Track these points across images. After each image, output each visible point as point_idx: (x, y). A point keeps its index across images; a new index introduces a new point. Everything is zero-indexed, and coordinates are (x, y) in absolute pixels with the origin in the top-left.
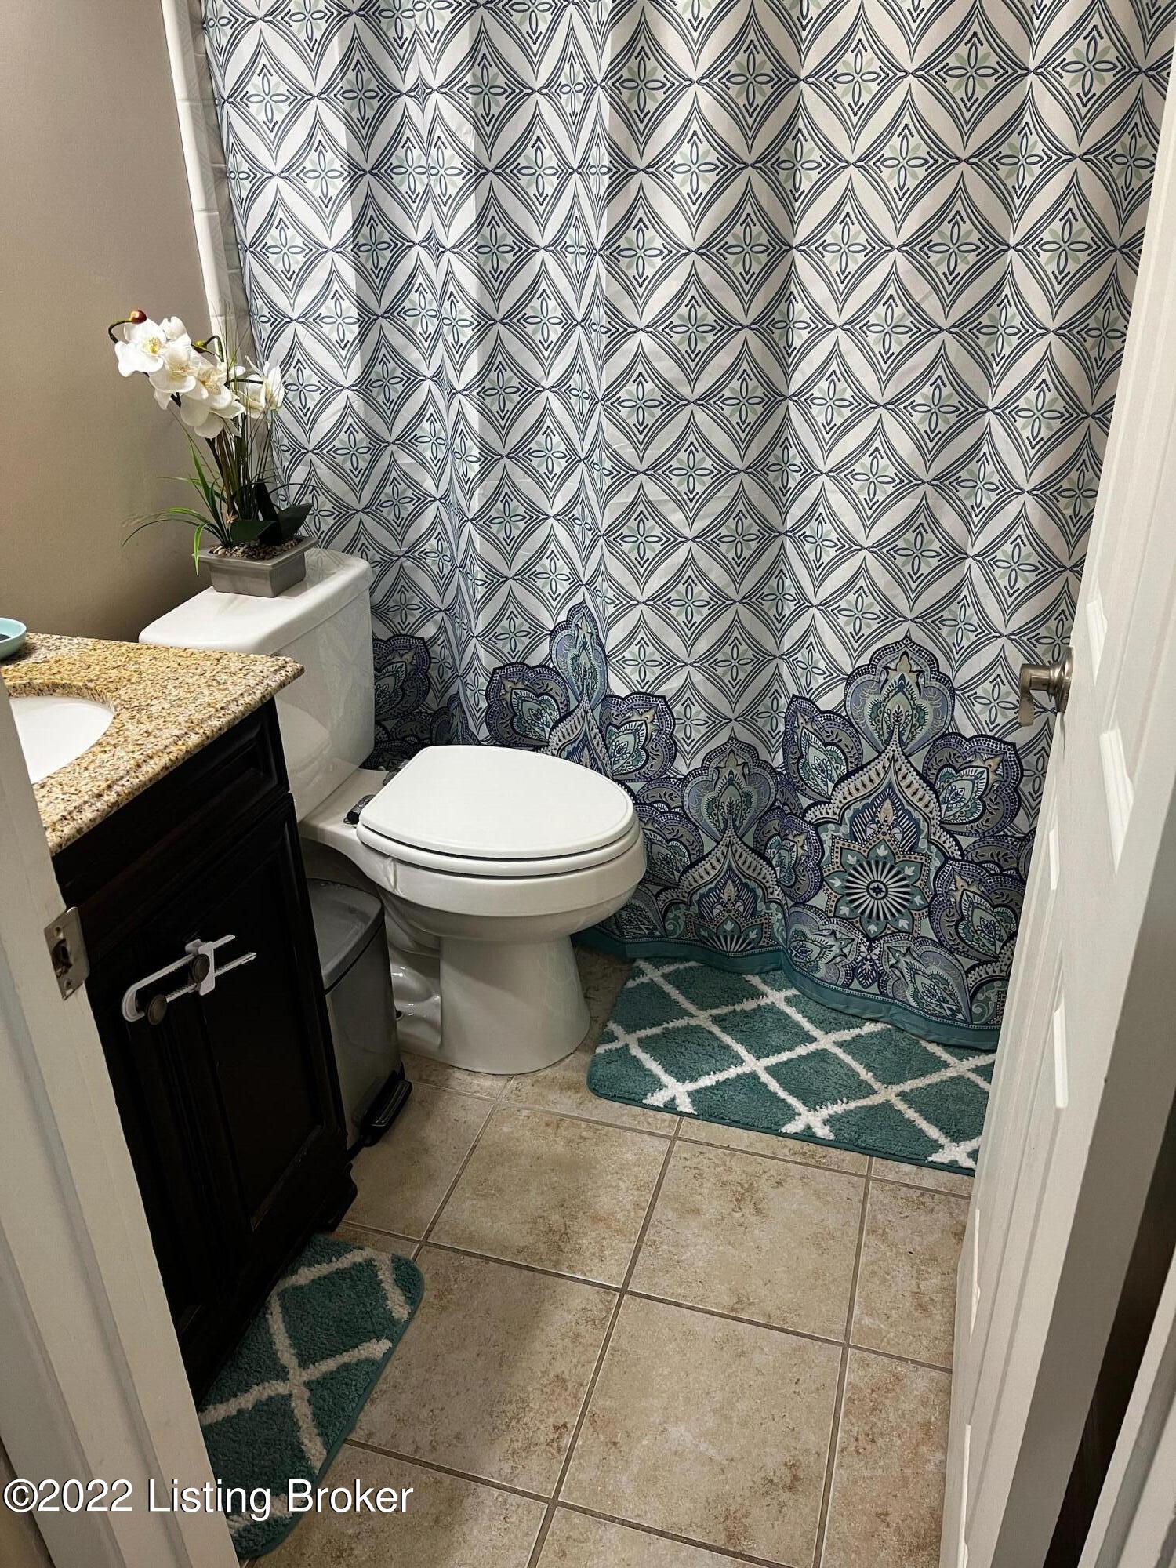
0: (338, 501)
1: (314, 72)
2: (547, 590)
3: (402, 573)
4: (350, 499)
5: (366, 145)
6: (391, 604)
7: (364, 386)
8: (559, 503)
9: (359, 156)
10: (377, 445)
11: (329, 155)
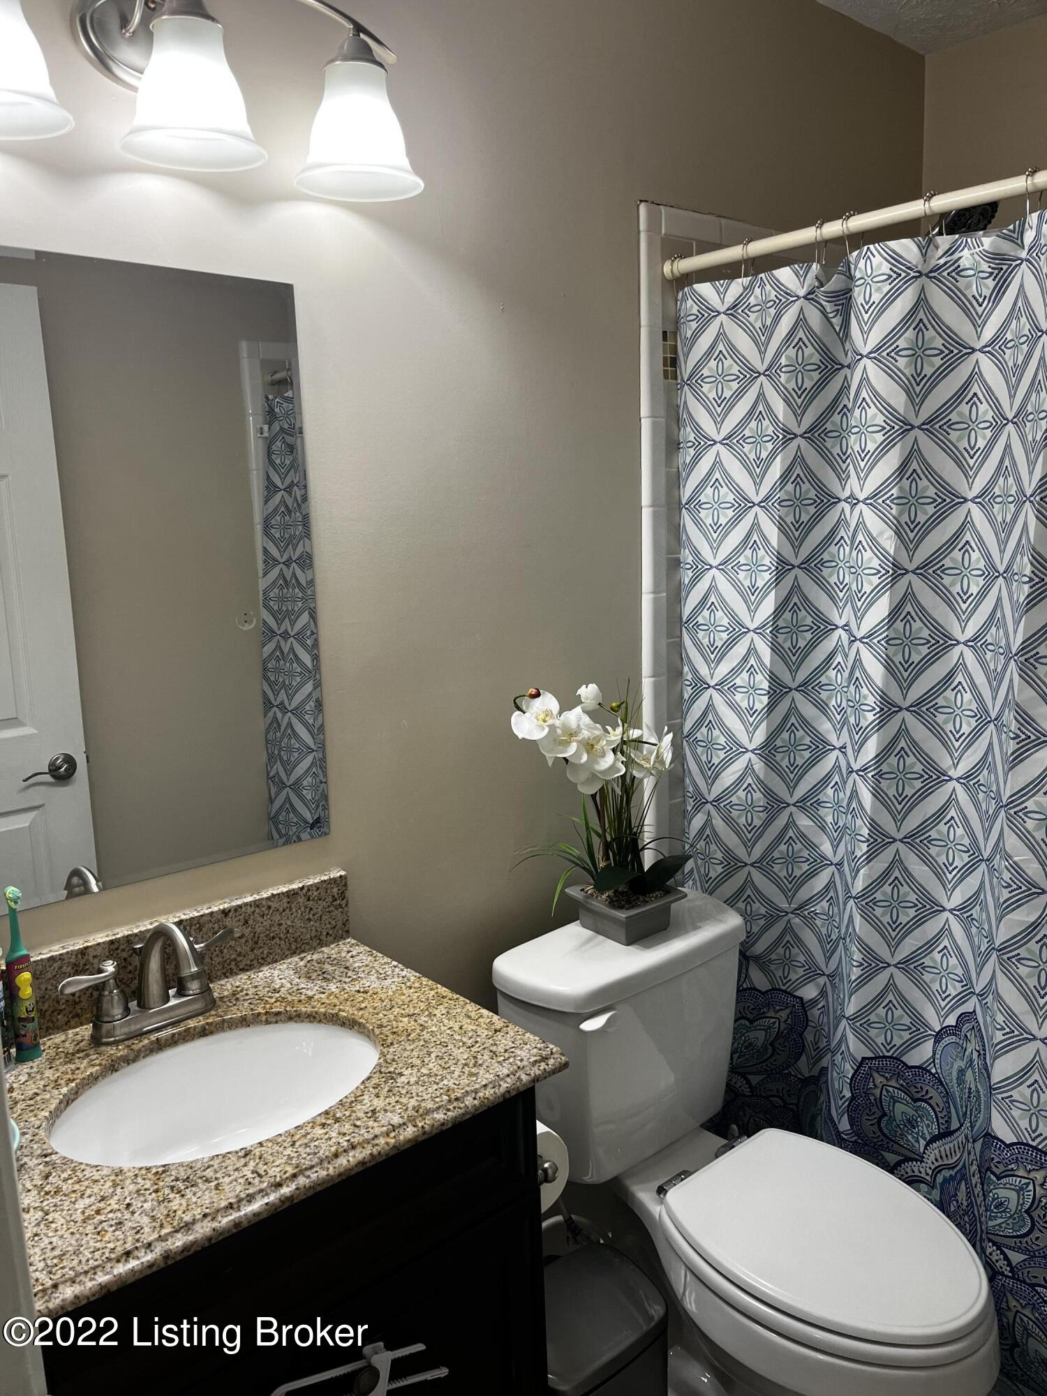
0: (728, 852)
1: (758, 485)
2: (936, 986)
3: (789, 929)
4: (741, 852)
5: (796, 544)
6: (773, 956)
7: (768, 750)
8: (957, 899)
9: (788, 553)
10: (775, 805)
11: (761, 553)
